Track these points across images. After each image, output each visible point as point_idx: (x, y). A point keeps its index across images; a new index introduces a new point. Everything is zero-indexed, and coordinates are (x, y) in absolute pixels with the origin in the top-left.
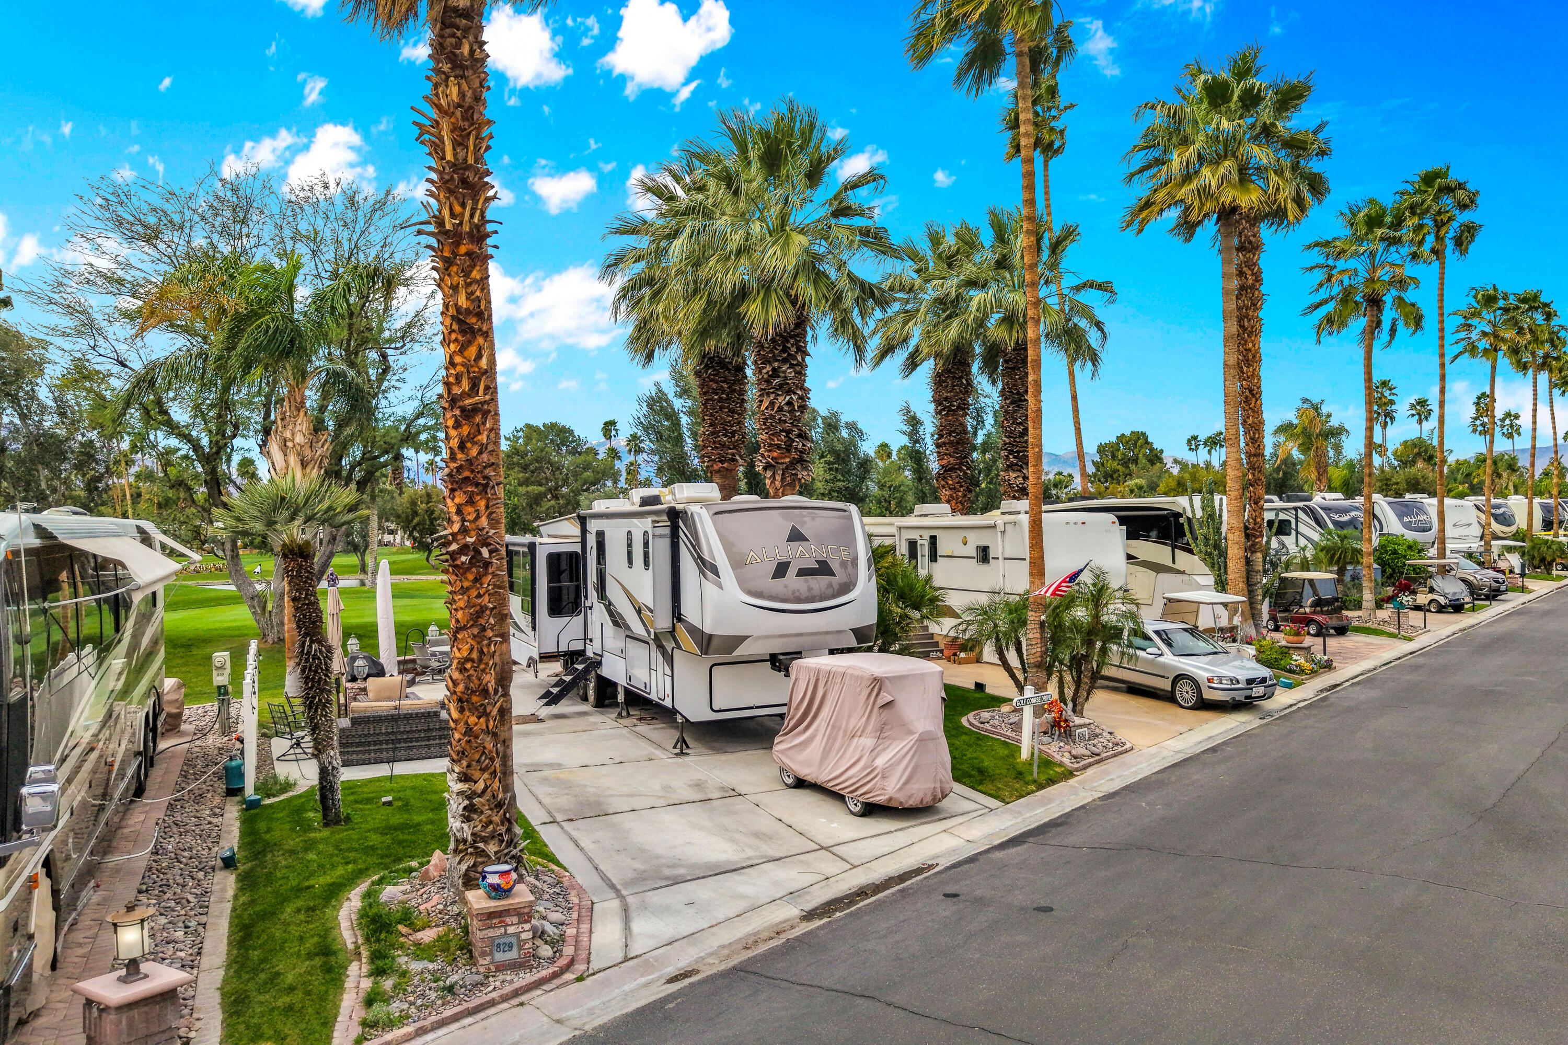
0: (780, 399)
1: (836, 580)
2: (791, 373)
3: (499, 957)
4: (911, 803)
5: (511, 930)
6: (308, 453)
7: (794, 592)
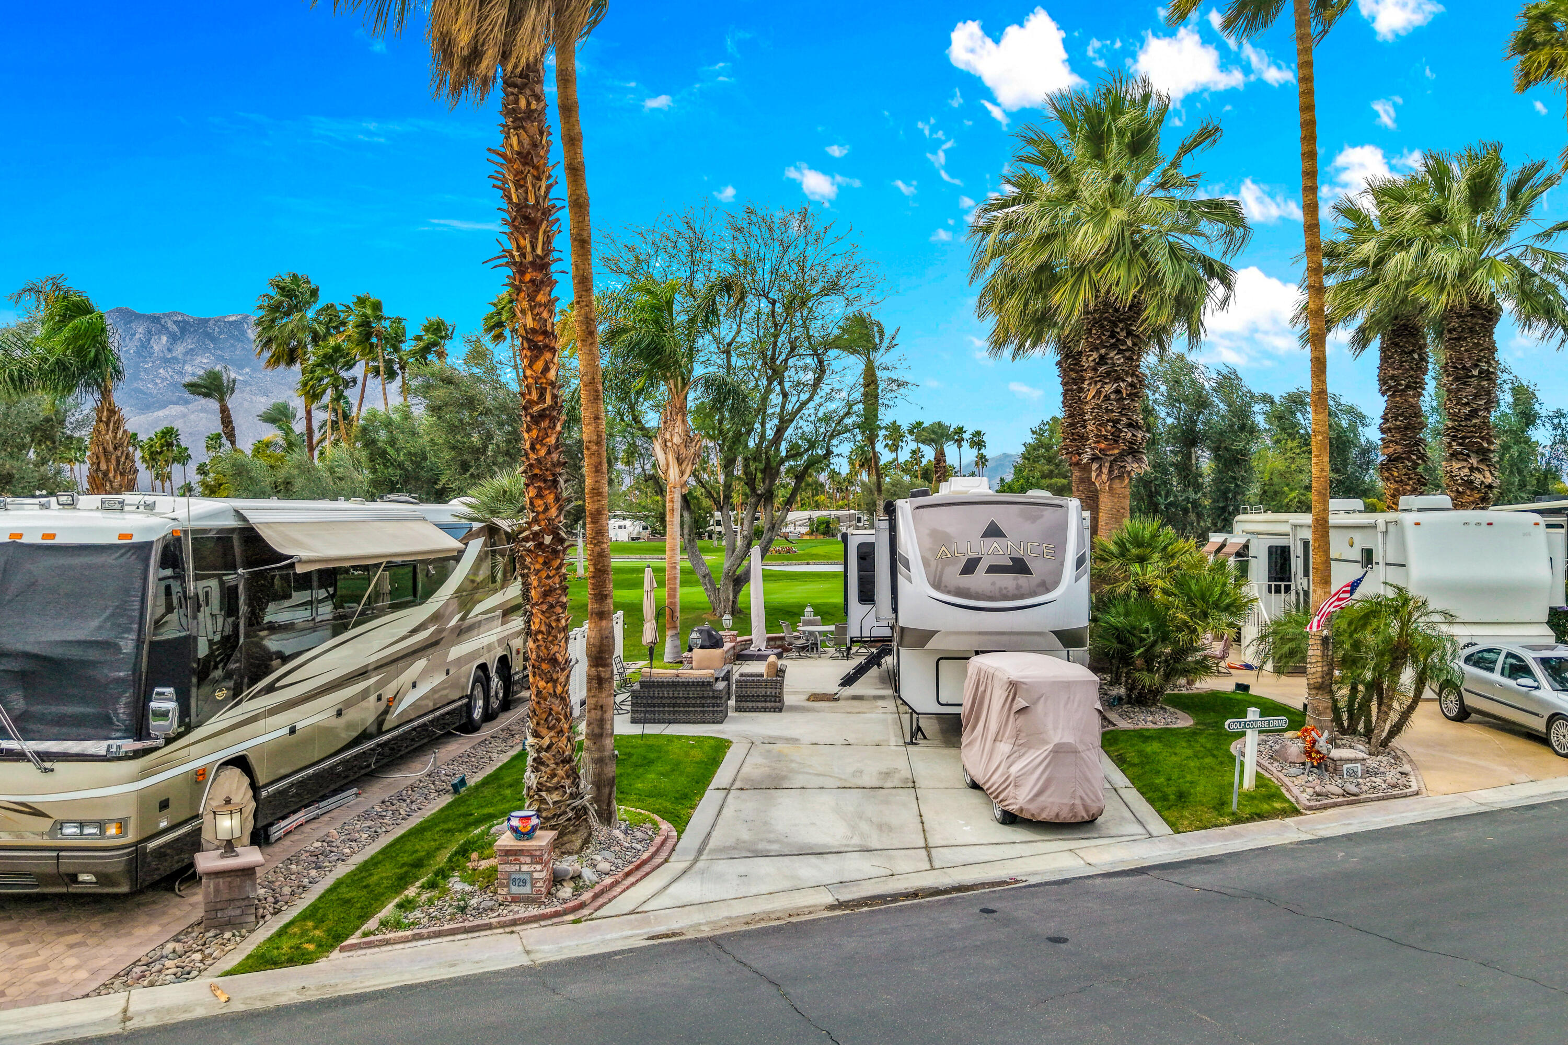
0: (1107, 387)
1: (1034, 579)
2: (1119, 359)
3: (515, 890)
4: (1044, 816)
5: (525, 868)
6: (683, 450)
7: (1001, 589)
